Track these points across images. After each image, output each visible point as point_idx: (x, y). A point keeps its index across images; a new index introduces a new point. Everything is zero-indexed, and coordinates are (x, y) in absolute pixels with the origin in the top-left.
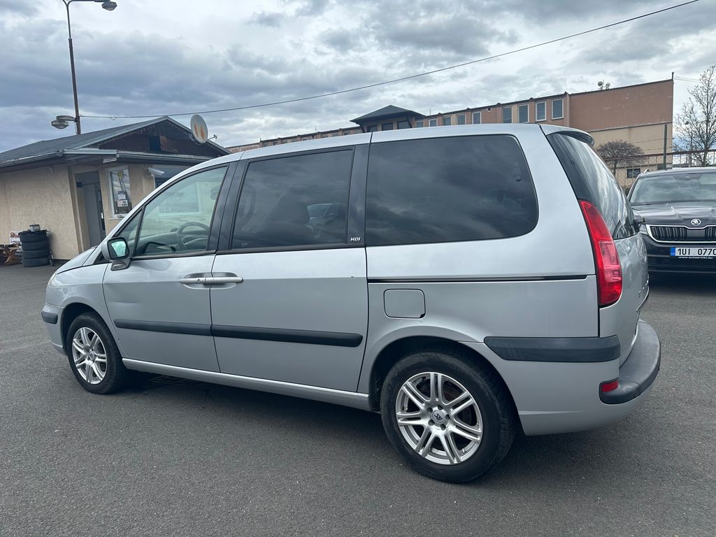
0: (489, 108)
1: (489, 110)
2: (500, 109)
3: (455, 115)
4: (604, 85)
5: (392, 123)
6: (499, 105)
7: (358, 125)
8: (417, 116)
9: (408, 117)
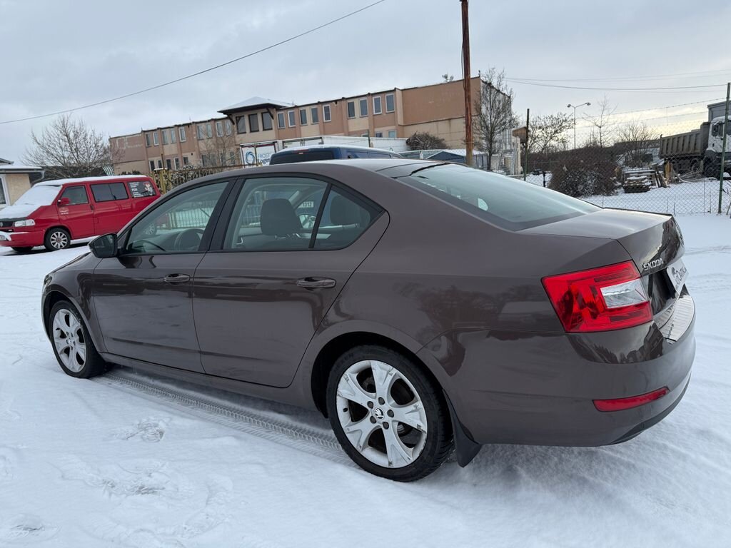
1: (336, 103)
2: (344, 103)
3: (308, 107)
4: (449, 78)
5: (256, 114)
6: (343, 99)
7: (226, 116)
8: (278, 108)
9: (268, 108)
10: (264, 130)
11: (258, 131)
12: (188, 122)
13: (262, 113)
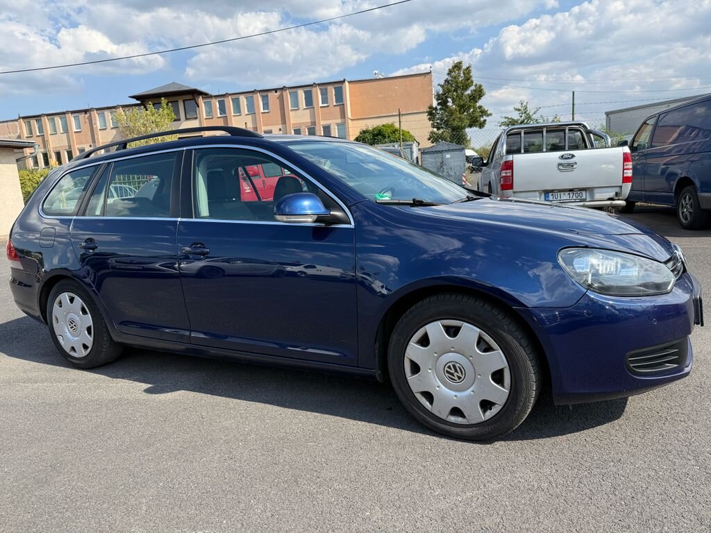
0: (276, 90)
1: (276, 92)
2: (286, 93)
3: (243, 95)
5: (177, 101)
6: (285, 88)
7: (139, 102)
8: (205, 95)
9: (192, 95)
10: (187, 119)
11: (179, 120)
12: (87, 108)
13: (184, 101)
